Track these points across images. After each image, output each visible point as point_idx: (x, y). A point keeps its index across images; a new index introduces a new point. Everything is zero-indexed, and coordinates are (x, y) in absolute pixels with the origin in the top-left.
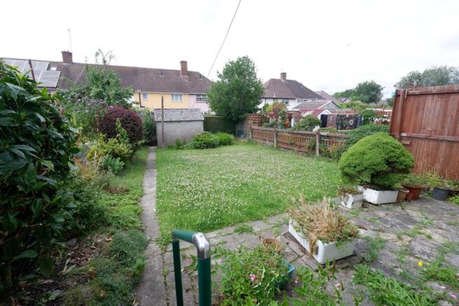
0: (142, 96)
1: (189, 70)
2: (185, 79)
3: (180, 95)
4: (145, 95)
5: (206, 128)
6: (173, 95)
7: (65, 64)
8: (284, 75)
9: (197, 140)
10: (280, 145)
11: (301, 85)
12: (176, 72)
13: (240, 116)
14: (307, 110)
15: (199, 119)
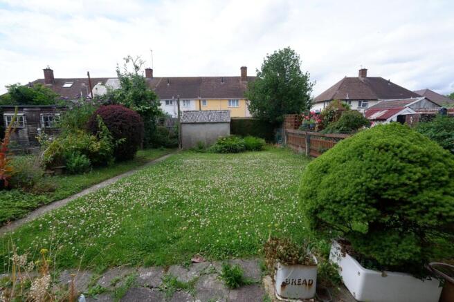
0: (201, 102)
1: (248, 75)
2: (244, 85)
3: (237, 101)
4: (204, 101)
5: (233, 131)
6: (230, 101)
7: (147, 79)
8: (363, 72)
9: (219, 144)
10: (312, 153)
11: (389, 81)
12: (236, 79)
13: (278, 118)
14: (378, 111)
15: (225, 120)
